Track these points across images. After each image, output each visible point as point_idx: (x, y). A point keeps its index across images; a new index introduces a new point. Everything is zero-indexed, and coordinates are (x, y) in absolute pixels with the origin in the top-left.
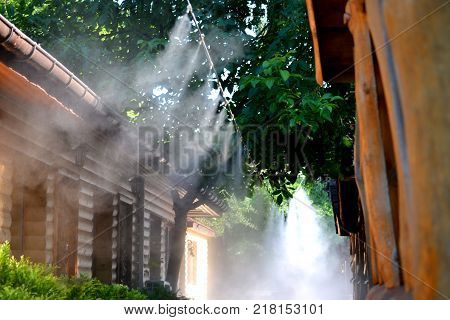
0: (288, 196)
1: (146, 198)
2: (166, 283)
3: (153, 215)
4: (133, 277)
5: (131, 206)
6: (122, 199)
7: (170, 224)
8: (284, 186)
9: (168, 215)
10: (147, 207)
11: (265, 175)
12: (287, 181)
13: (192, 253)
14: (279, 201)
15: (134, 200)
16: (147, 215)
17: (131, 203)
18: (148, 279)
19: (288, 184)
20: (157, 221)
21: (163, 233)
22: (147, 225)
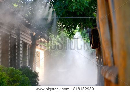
0: (73, 34)
1: (21, 36)
2: (29, 67)
3: (23, 42)
4: (16, 64)
5: (15, 39)
6: (12, 36)
7: (30, 45)
8: (72, 31)
9: (29, 42)
10: (21, 39)
11: (64, 27)
12: (73, 29)
13: (38, 56)
14: (70, 37)
15: (17, 36)
16: (21, 42)
17: (15, 38)
18: (22, 65)
19: (73, 30)
20: (25, 44)
21: (27, 49)
22: (21, 45)
